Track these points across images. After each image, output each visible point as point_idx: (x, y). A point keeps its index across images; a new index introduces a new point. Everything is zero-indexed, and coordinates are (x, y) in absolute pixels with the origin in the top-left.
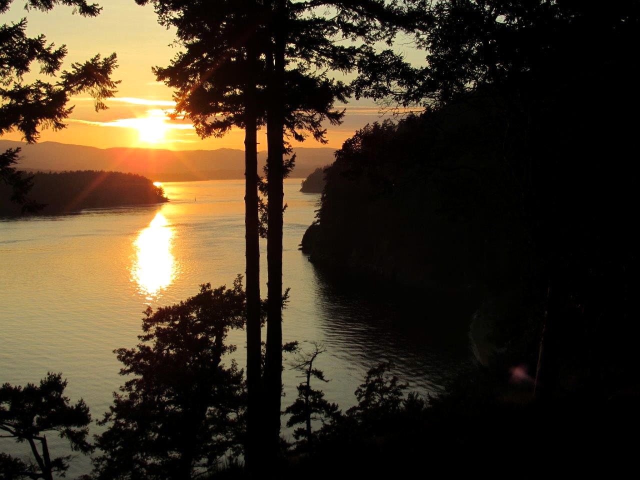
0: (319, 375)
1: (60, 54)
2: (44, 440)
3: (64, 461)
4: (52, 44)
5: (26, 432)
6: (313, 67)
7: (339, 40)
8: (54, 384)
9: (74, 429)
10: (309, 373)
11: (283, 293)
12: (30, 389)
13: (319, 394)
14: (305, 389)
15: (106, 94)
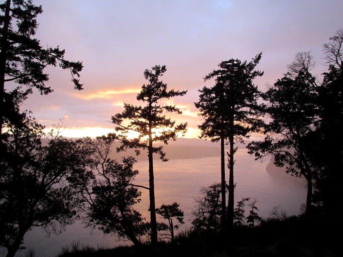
0: (256, 208)
1: (174, 123)
2: (171, 219)
3: (178, 226)
4: (172, 121)
5: (167, 217)
6: (242, 123)
7: (249, 116)
8: (175, 205)
9: (181, 217)
10: (253, 207)
11: (234, 184)
12: (170, 206)
13: (256, 214)
14: (252, 212)
15: (185, 132)
